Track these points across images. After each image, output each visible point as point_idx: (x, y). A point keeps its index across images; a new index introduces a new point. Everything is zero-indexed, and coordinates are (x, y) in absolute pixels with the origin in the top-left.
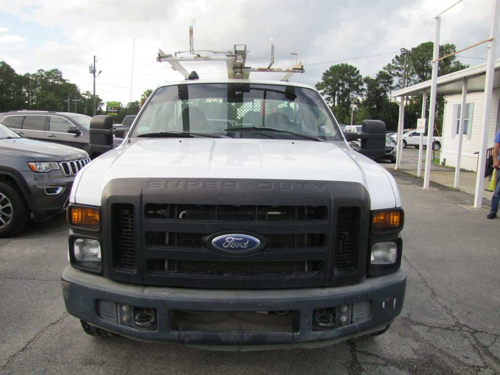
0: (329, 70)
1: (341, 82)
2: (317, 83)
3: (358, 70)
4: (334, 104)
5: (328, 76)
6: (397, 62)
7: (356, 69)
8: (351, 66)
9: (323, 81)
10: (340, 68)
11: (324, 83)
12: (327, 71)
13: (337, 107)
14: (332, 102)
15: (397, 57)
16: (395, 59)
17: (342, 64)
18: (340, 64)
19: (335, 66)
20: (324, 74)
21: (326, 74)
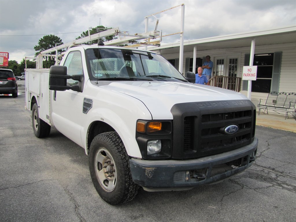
0: (43, 38)
1: (50, 46)
2: (35, 46)
3: (61, 39)
4: (47, 59)
5: (42, 42)
6: (84, 36)
7: (59, 38)
8: (56, 37)
9: (39, 45)
10: (50, 37)
11: (40, 46)
12: (41, 39)
13: (49, 61)
14: (45, 58)
15: (84, 33)
16: (83, 34)
17: (51, 35)
18: (50, 35)
19: (47, 36)
20: (40, 40)
21: (41, 41)
